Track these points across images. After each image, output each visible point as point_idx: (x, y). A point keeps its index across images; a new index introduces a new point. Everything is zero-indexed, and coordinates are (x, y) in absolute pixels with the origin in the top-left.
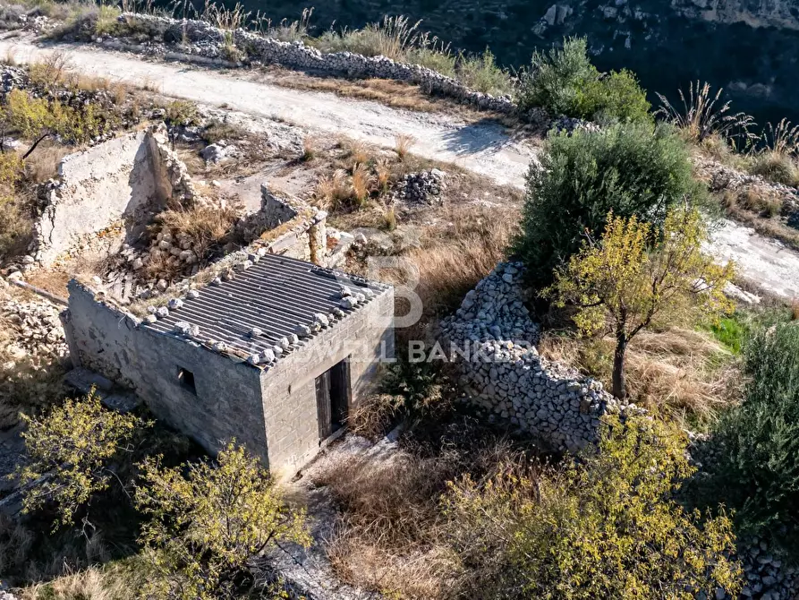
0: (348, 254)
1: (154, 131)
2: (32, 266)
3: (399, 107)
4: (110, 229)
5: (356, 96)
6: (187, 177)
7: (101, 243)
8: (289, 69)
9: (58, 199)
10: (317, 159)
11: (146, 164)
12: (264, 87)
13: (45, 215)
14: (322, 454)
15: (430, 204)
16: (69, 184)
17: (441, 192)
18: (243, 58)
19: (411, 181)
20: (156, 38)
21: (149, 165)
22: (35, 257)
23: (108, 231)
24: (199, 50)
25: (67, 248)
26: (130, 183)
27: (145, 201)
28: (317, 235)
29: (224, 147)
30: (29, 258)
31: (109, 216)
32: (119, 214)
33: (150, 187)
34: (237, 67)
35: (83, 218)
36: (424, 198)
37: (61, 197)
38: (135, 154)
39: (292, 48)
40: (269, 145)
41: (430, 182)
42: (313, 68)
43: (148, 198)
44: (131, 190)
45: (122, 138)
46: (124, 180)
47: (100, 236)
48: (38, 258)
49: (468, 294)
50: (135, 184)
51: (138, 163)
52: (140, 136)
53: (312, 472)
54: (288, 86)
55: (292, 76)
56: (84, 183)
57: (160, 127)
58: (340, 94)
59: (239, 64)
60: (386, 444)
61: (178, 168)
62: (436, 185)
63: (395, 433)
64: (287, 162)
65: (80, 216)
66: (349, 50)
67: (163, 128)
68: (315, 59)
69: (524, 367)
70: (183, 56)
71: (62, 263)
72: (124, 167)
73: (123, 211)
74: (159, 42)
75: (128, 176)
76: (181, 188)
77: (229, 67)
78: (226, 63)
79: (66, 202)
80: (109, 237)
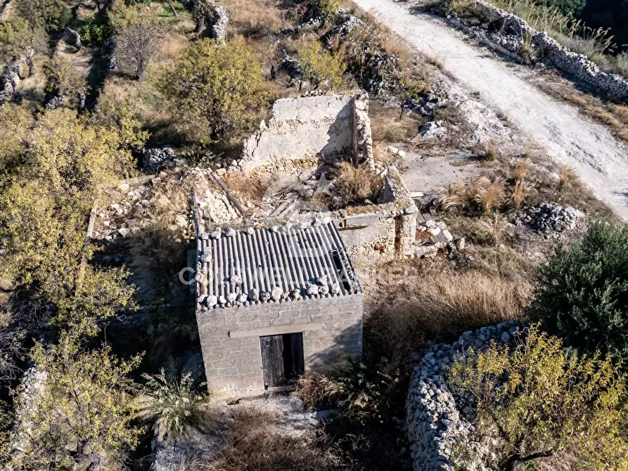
0: (440, 251)
1: (358, 99)
2: (235, 168)
3: (622, 139)
4: (304, 161)
5: (594, 117)
6: (370, 141)
7: (294, 169)
8: (563, 77)
9: (266, 127)
10: (496, 161)
11: (346, 122)
12: (528, 87)
13: (253, 136)
14: (266, 396)
15: (546, 238)
16: (277, 120)
17: (564, 231)
18: (533, 58)
19: (545, 210)
20: (483, 25)
21: (349, 123)
22: (238, 163)
23: (302, 162)
24: (505, 42)
25: (266, 164)
26: (329, 132)
27: (339, 149)
28: (406, 225)
29: (438, 126)
30: (234, 162)
31: (305, 152)
32: (315, 153)
33: (347, 140)
34: (524, 64)
35: (282, 146)
36: (543, 230)
37: (268, 127)
38: (339, 111)
39: (575, 59)
40: (471, 137)
41: (557, 218)
42: (585, 82)
43: (343, 148)
44: (329, 137)
45: (329, 97)
46: (325, 129)
47: (295, 163)
48: (240, 164)
49: (464, 333)
50: (334, 134)
51: (339, 118)
52: (346, 99)
53: (246, 404)
54: (548, 91)
55: (562, 84)
56: (290, 122)
57: (363, 96)
58: (583, 111)
59: (528, 62)
60: (311, 418)
61: (364, 132)
62: (562, 223)
63: (324, 413)
64: (472, 155)
65: (280, 145)
66: (620, 74)
67: (366, 98)
68: (589, 74)
69: (431, 425)
70: (492, 44)
71: (259, 173)
72: (326, 119)
73: (319, 151)
74: (485, 29)
75: (329, 126)
76: (363, 148)
77: (518, 63)
78: (519, 58)
79: (272, 131)
80: (302, 167)
